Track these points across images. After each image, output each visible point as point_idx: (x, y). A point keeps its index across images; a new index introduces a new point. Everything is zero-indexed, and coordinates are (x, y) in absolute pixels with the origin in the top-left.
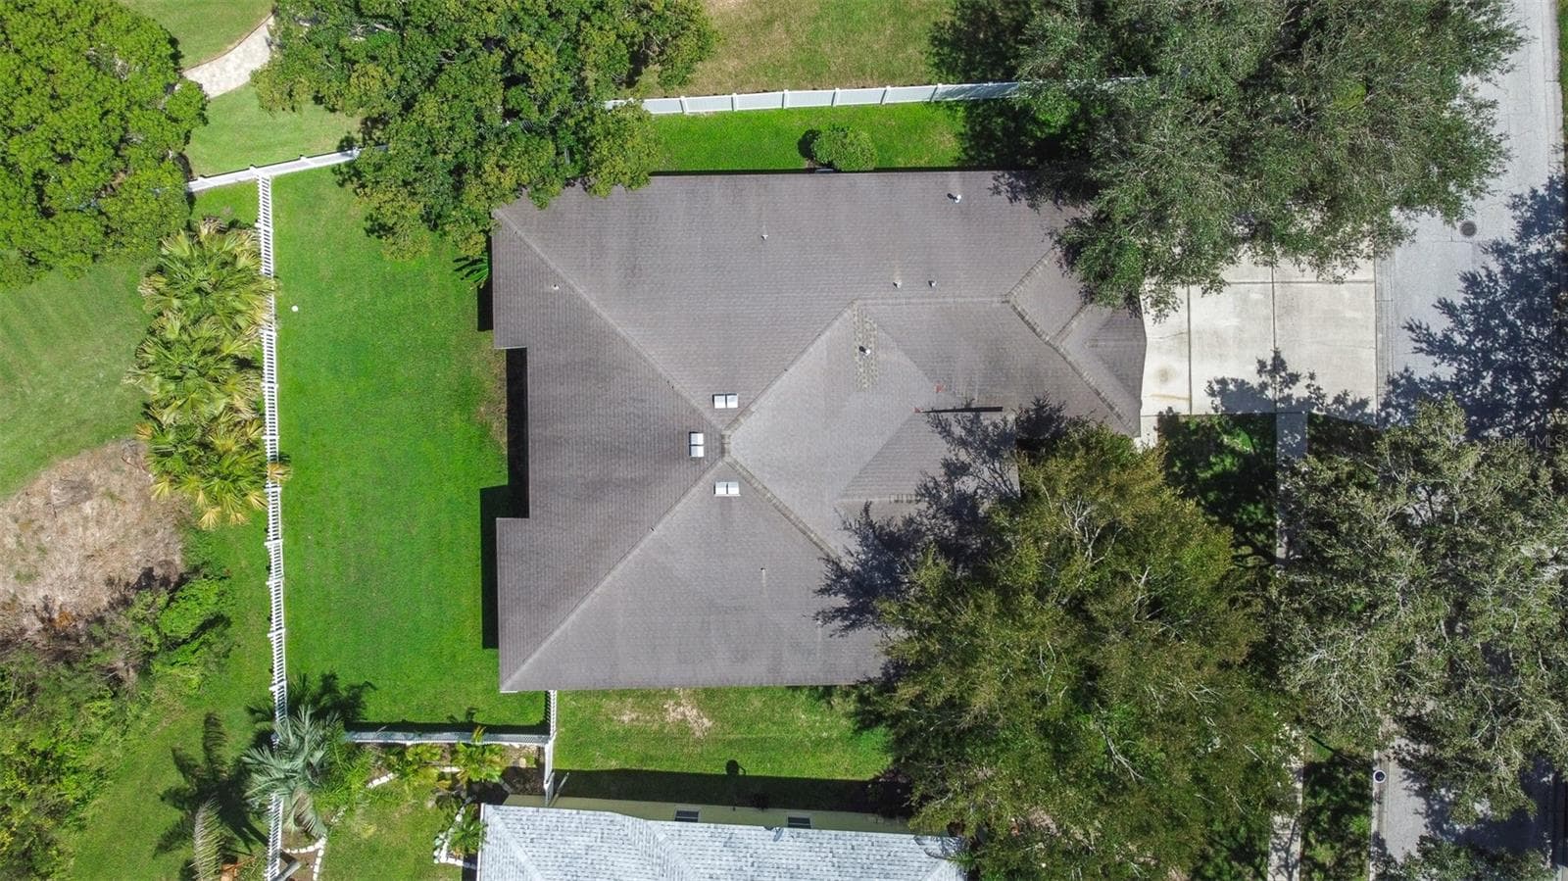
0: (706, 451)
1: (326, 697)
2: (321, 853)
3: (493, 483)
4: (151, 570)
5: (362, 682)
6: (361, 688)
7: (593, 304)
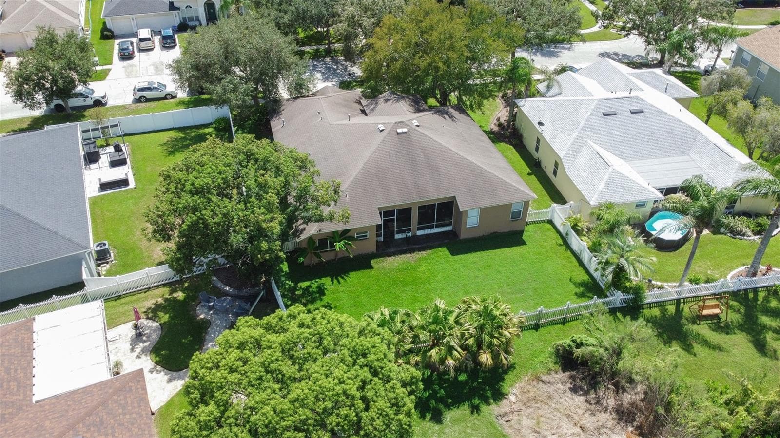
0: (404, 128)
1: (588, 295)
2: (666, 284)
3: (447, 253)
4: (570, 389)
5: (571, 283)
6: (575, 283)
7: (352, 179)
